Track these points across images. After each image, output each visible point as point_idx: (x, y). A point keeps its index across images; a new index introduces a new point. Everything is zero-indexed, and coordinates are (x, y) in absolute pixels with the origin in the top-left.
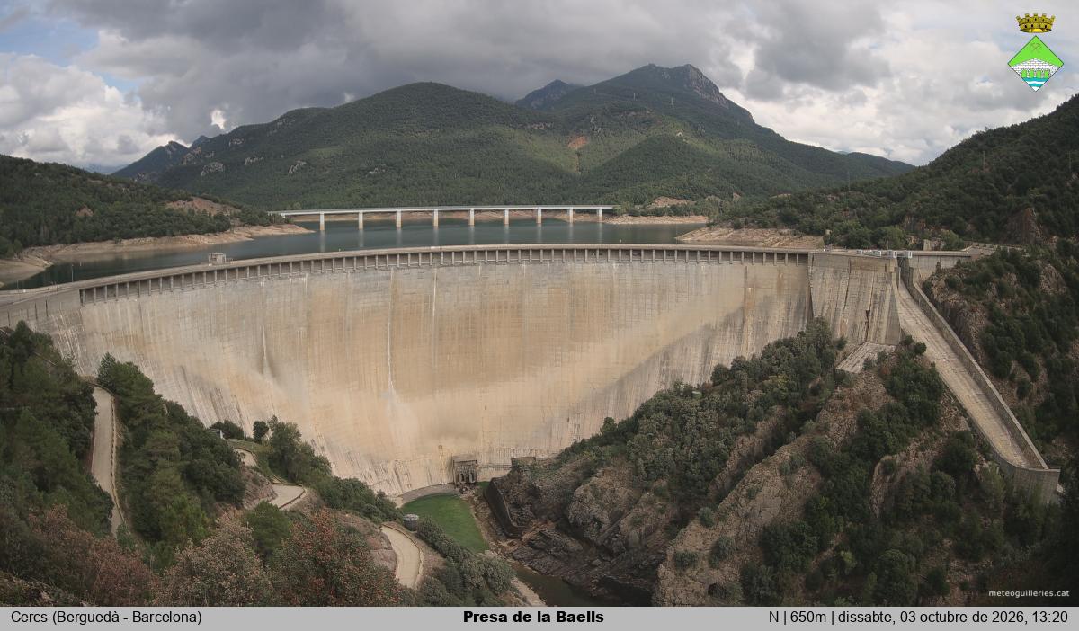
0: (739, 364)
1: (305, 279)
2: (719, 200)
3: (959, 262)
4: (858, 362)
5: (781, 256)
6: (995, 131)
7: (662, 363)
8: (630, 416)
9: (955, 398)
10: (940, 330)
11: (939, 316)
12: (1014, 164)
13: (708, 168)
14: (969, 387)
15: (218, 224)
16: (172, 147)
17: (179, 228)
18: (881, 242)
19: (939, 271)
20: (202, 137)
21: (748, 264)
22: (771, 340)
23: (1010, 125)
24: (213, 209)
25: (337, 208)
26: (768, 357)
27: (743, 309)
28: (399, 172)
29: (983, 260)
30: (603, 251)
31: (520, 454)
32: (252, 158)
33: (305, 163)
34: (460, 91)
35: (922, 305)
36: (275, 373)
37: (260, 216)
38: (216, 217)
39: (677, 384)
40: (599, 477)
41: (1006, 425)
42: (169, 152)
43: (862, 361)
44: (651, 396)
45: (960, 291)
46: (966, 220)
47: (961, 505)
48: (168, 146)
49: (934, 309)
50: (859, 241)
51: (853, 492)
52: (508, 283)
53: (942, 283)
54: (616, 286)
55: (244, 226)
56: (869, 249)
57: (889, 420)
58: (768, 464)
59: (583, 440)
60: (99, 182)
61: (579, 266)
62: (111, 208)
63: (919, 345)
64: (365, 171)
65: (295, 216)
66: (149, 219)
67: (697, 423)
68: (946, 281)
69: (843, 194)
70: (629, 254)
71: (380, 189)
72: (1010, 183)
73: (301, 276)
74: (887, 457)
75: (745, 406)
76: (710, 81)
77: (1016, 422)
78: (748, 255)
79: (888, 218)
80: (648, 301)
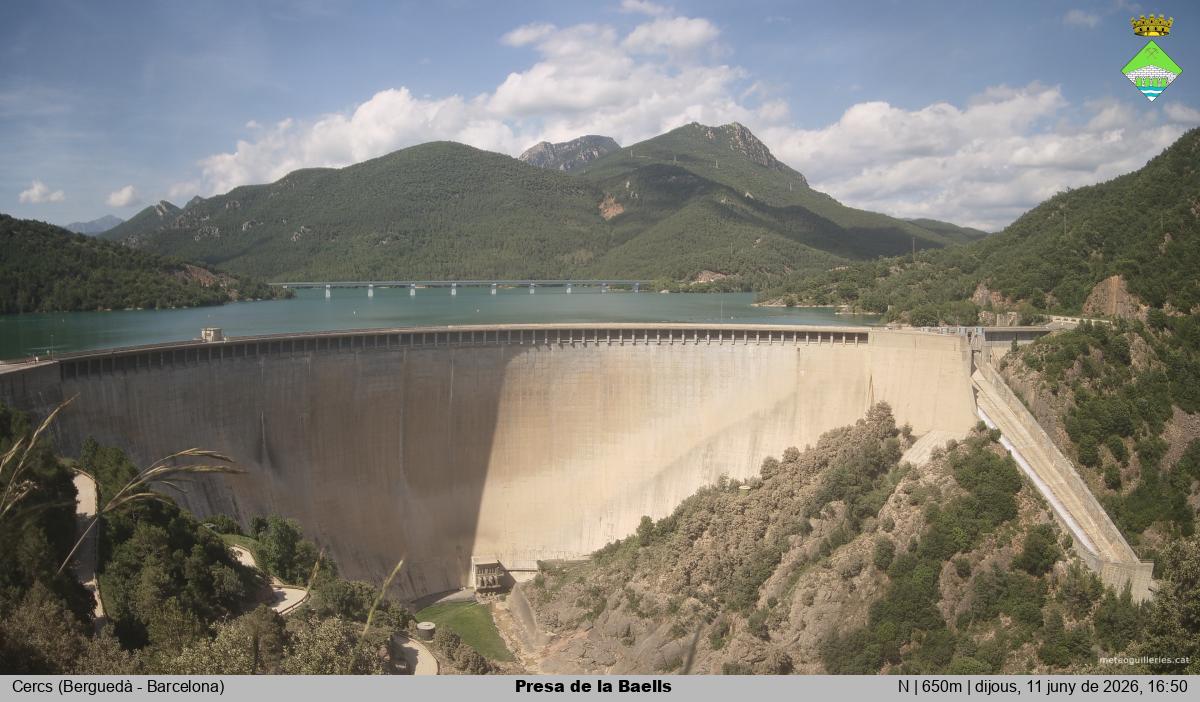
0: (792, 456)
1: (308, 360)
2: (769, 275)
3: (1038, 339)
4: (925, 451)
5: (838, 336)
6: (1078, 191)
7: (706, 456)
8: (670, 512)
9: (1033, 487)
10: (1016, 413)
11: (1016, 398)
12: (1100, 228)
13: (757, 238)
14: (1049, 476)
15: (214, 296)
16: (164, 208)
17: (170, 299)
18: (950, 318)
19: (1015, 349)
20: (197, 197)
21: (801, 345)
22: (828, 428)
23: (1094, 184)
24: (206, 279)
25: (343, 280)
26: (824, 447)
27: (795, 395)
28: (413, 241)
29: (1065, 335)
30: (639, 334)
31: (548, 556)
32: (252, 223)
33: (309, 230)
34: (481, 153)
35: (997, 386)
36: (275, 463)
37: (259, 287)
38: (211, 288)
39: (722, 479)
40: (636, 581)
41: (1092, 515)
42: (161, 214)
43: (929, 451)
44: (693, 492)
45: (1039, 370)
46: (1047, 291)
47: (1041, 606)
48: (158, 206)
49: (1010, 392)
50: (924, 317)
51: (920, 595)
52: (533, 366)
53: (1020, 362)
54: (654, 370)
55: (241, 299)
56: (937, 326)
57: (959, 514)
58: (824, 567)
59: (618, 541)
60: (85, 244)
61: (613, 347)
62: (97, 274)
63: (992, 431)
64: (377, 241)
65: (298, 288)
66: (137, 288)
67: (744, 522)
68: (1024, 359)
69: (908, 266)
70: (668, 337)
71: (392, 259)
72: (1096, 249)
73: (304, 356)
74: (958, 555)
75: (799, 502)
76: (760, 143)
77: (1103, 513)
78: (801, 335)
79: (959, 291)
80: (689, 387)
